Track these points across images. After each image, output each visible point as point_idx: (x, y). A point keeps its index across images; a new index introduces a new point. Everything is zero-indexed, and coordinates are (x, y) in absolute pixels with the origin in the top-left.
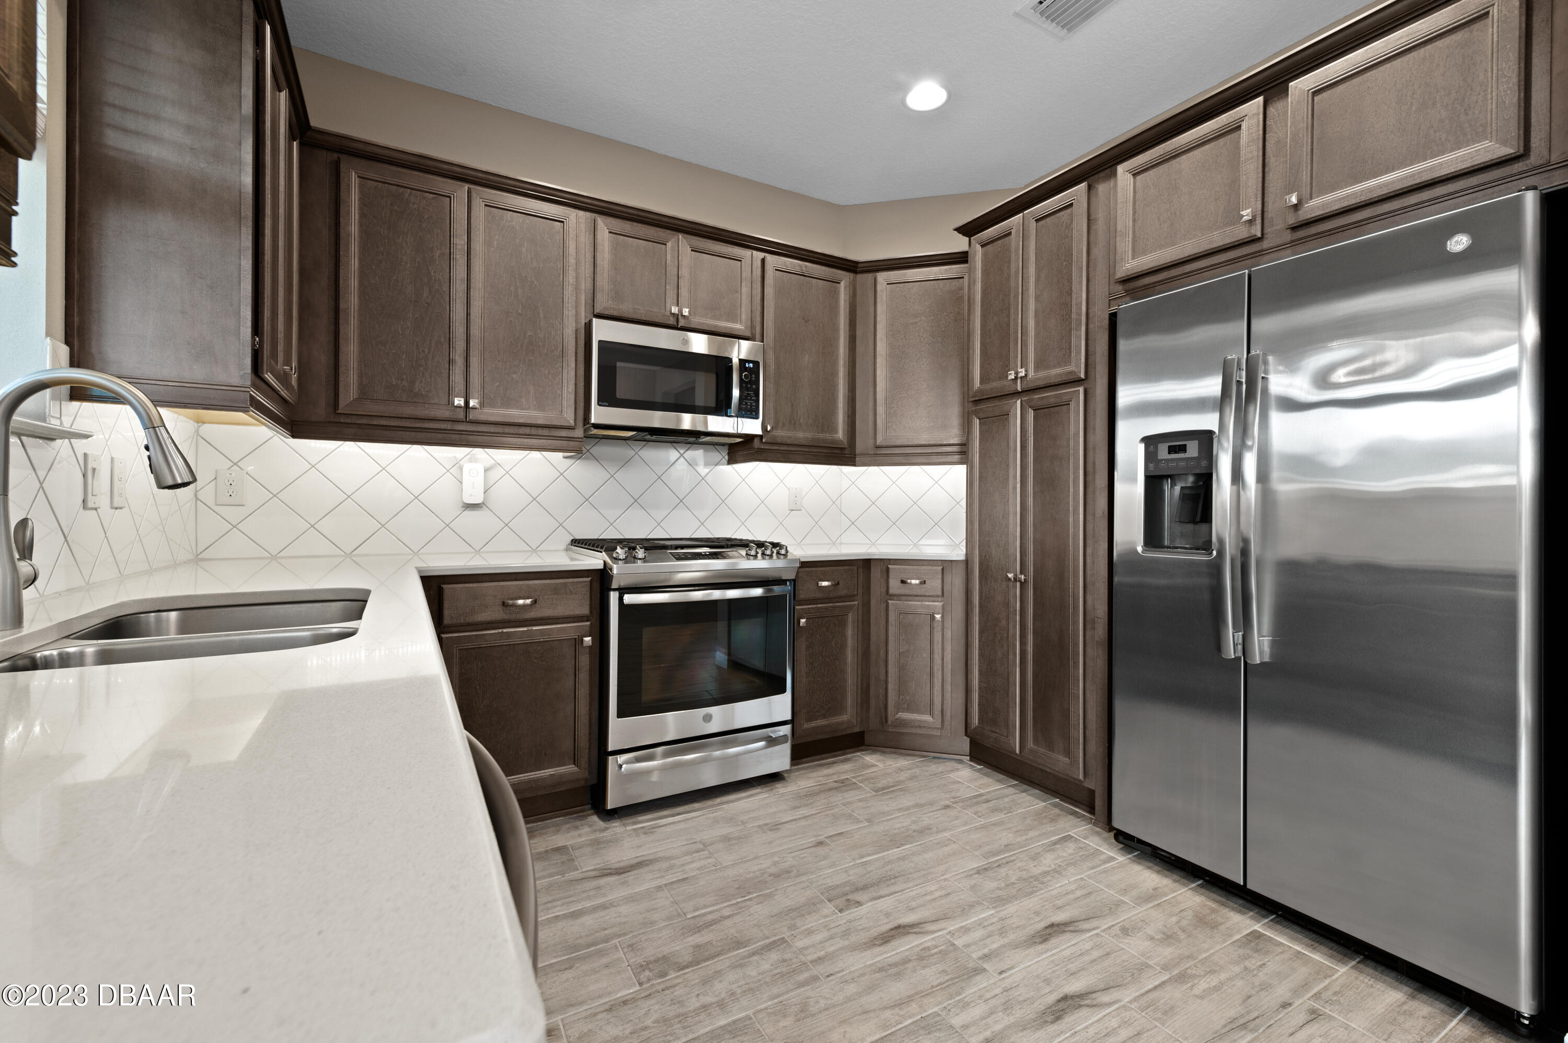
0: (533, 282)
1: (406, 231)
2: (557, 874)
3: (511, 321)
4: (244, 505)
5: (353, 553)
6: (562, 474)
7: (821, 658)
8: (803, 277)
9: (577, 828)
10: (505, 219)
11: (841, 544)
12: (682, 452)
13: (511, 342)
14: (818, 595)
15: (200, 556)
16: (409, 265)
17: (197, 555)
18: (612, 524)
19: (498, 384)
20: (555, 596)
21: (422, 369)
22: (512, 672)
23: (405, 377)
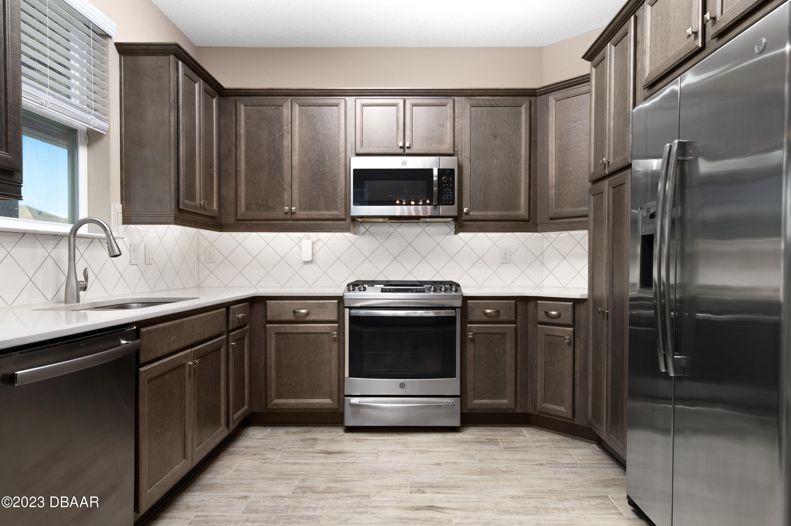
0: (323, 142)
1: (264, 127)
2: (304, 448)
3: (312, 164)
4: (214, 263)
5: (256, 286)
6: (353, 244)
7: (486, 360)
8: (492, 108)
9: (330, 432)
10: (309, 111)
11: (543, 287)
12: (424, 228)
13: (312, 175)
14: (485, 318)
15: (200, 286)
16: (265, 144)
17: (199, 285)
18: (381, 272)
19: (306, 198)
20: (319, 309)
21: (271, 194)
22: (299, 347)
23: (264, 199)
